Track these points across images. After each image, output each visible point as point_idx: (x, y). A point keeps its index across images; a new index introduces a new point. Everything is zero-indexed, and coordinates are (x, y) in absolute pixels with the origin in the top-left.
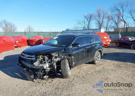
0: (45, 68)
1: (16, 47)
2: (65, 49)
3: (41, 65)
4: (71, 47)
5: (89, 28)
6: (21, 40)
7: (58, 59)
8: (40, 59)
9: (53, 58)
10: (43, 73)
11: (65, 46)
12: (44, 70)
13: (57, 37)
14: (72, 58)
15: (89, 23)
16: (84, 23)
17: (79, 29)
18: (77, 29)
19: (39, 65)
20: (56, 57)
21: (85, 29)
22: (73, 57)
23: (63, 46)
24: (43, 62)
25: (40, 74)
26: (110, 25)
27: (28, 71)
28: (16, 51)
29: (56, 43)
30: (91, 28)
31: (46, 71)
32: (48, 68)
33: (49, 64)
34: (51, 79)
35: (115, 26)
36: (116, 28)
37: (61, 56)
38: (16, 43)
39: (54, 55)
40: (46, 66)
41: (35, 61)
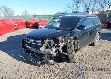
0: (52, 53)
1: (16, 29)
2: (71, 32)
3: (47, 50)
4: (77, 30)
5: (77, 11)
6: (20, 23)
7: (64, 44)
8: (46, 44)
9: (59, 43)
10: (49, 58)
11: (70, 28)
12: (51, 55)
13: (59, 19)
14: (77, 42)
15: (77, 7)
16: (72, 7)
17: (68, 12)
18: (66, 12)
19: (45, 50)
20: (62, 42)
21: (74, 12)
22: (79, 41)
23: (68, 28)
24: (50, 47)
25: (46, 59)
26: (96, 8)
27: (34, 57)
28: (17, 33)
29: (58, 25)
30: (79, 11)
31: (52, 55)
32: (54, 53)
33: (55, 49)
34: (57, 63)
35: (101, 8)
36: (101, 10)
37: (67, 40)
38: (16, 25)
39: (60, 40)
40: (53, 51)
41: (41, 47)
